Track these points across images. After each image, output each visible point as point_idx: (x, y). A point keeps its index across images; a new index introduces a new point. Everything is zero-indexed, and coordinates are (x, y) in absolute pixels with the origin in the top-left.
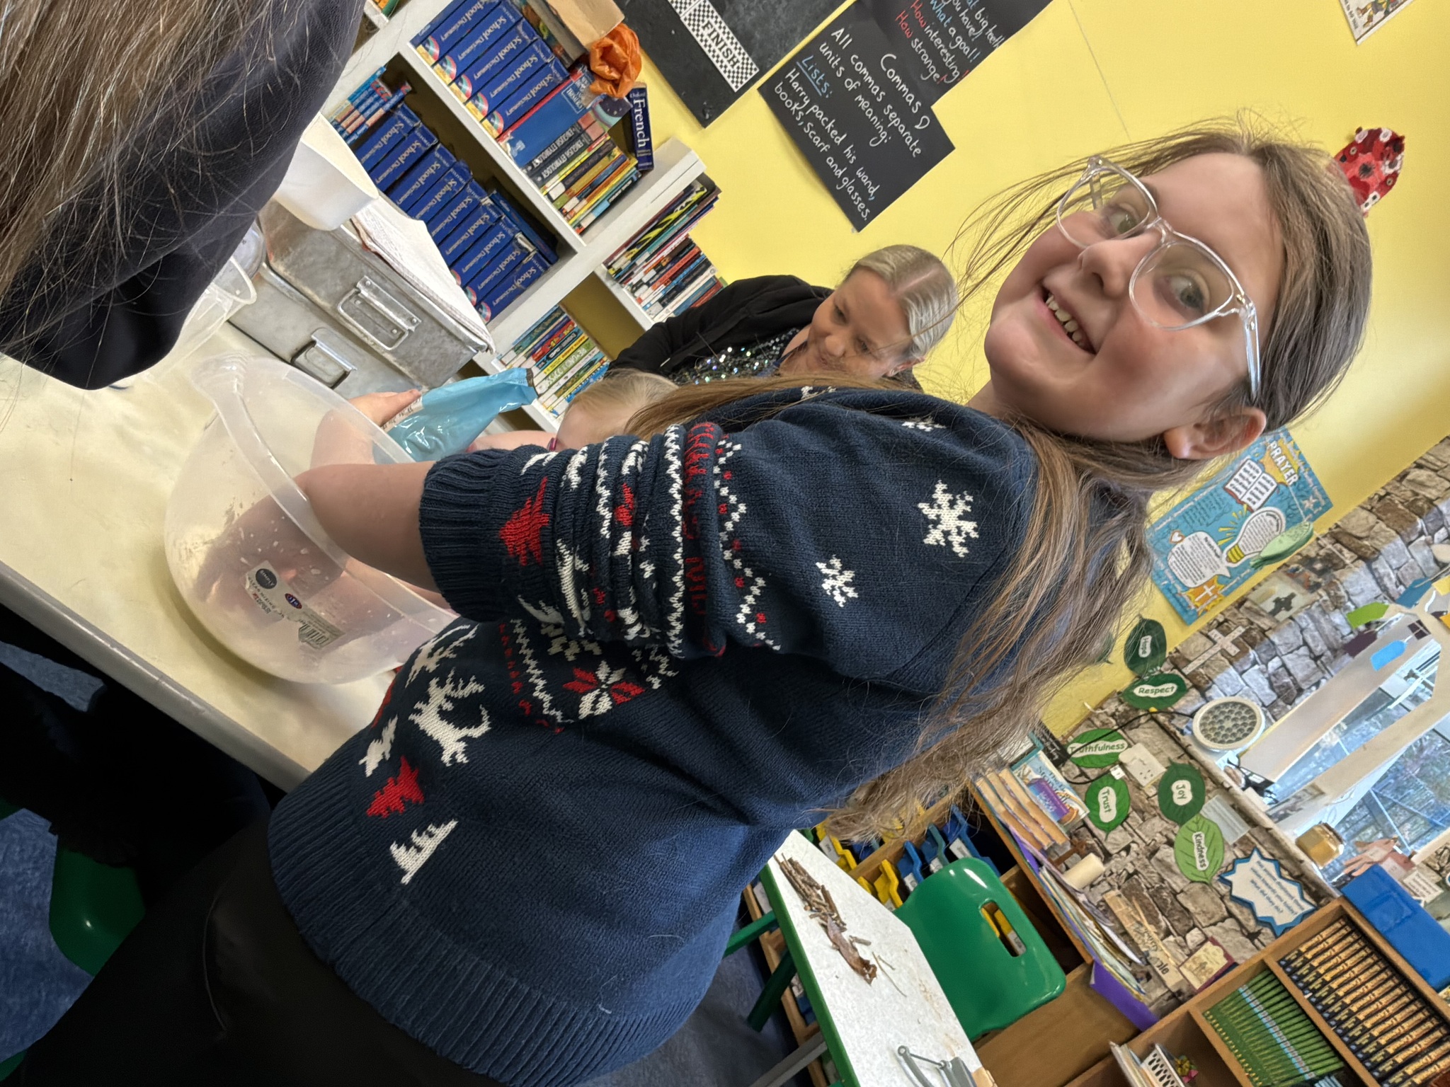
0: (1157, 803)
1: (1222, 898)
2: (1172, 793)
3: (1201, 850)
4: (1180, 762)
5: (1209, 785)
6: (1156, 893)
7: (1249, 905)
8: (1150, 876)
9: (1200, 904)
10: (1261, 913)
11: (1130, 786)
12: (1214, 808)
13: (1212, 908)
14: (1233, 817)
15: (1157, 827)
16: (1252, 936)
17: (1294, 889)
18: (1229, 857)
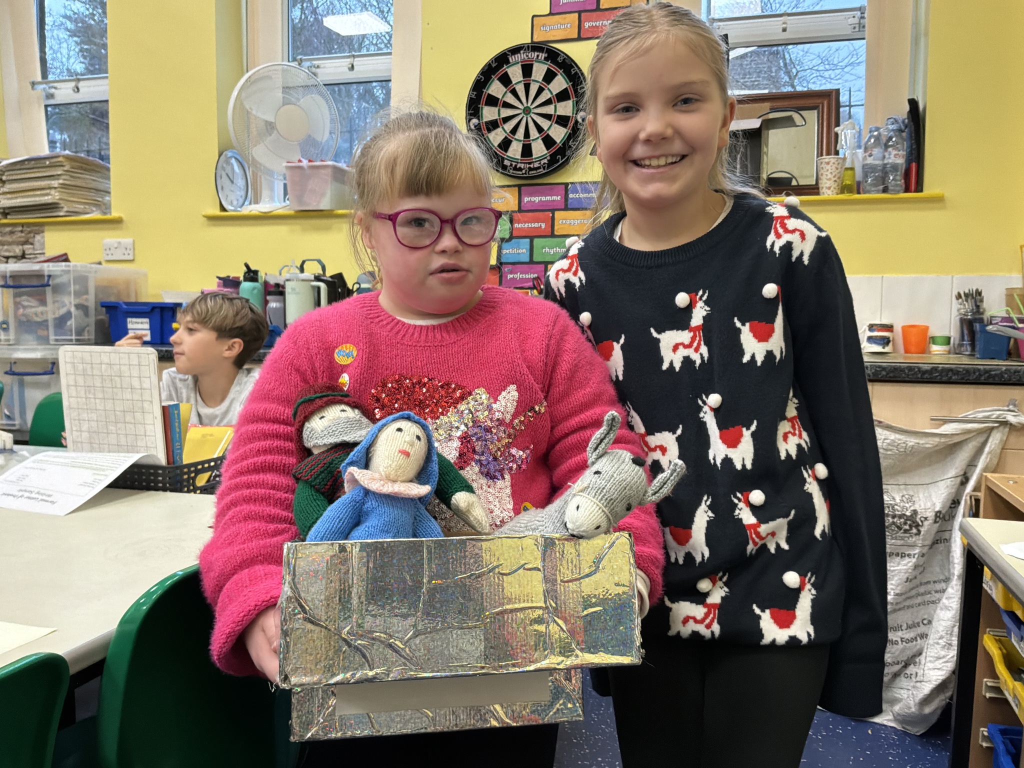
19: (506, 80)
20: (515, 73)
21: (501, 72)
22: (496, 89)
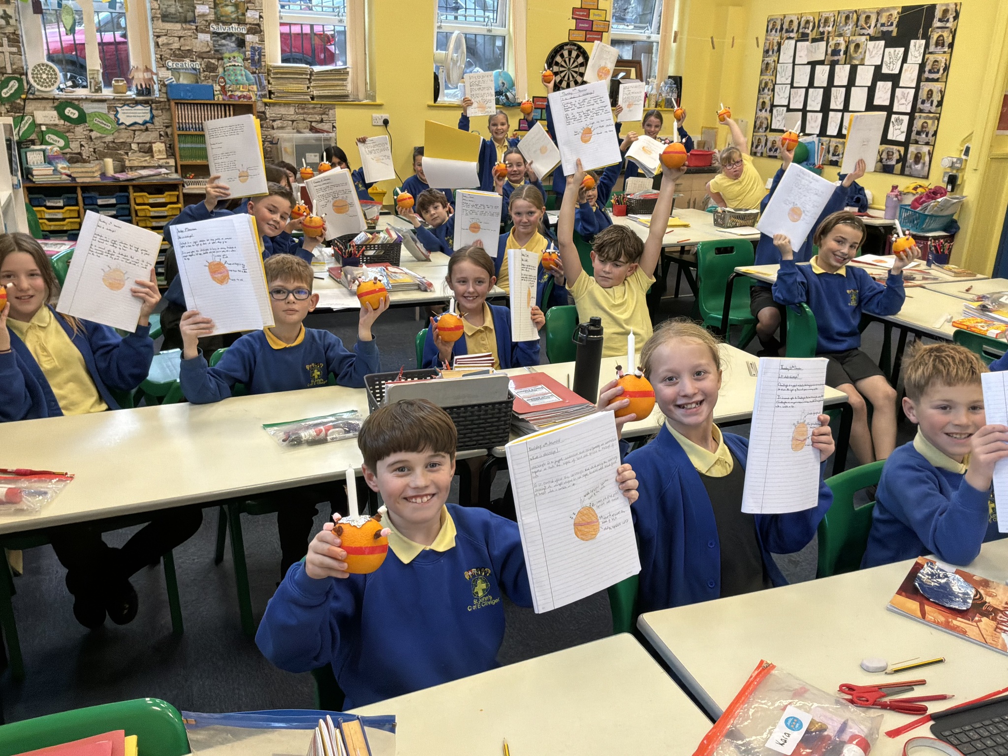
0: (69, 124)
1: (126, 129)
2: (69, 117)
3: (102, 123)
4: (55, 104)
5: (76, 103)
6: (108, 147)
7: (135, 123)
8: (100, 146)
9: (124, 137)
10: (141, 122)
11: (52, 127)
12: (88, 108)
13: (127, 135)
14: (95, 105)
15: (80, 130)
16: (147, 130)
17: (139, 107)
18: (112, 117)
19: (562, 56)
20: (566, 53)
21: (560, 53)
22: (558, 59)
